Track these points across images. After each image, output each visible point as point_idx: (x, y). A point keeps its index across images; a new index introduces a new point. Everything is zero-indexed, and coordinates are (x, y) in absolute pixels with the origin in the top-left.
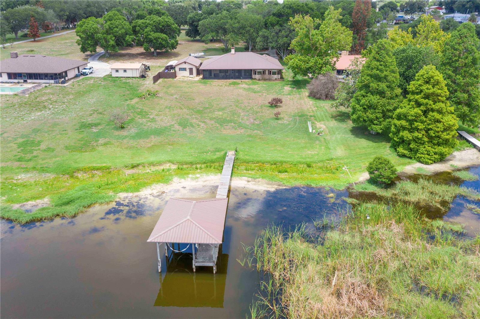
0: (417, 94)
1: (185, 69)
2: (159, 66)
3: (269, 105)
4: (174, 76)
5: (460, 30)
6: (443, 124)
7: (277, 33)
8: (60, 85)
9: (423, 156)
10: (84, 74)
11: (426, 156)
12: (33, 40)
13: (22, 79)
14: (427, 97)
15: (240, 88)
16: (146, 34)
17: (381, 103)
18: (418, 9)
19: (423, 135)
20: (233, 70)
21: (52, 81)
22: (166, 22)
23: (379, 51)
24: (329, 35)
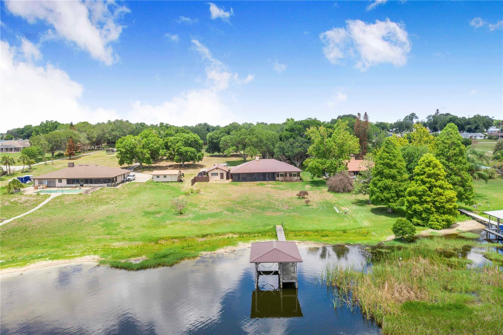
0: (422, 175)
1: (217, 174)
2: (190, 174)
3: (298, 197)
4: (207, 180)
5: (447, 129)
6: (446, 197)
7: (292, 145)
8: (112, 187)
9: (434, 223)
10: (129, 180)
11: (436, 223)
12: (69, 158)
13: (79, 184)
14: (429, 176)
15: (268, 187)
16: (178, 148)
17: (394, 185)
18: (406, 128)
19: (431, 206)
20: (258, 173)
21: (106, 185)
22: (194, 138)
23: (387, 145)
24: (340, 141)
